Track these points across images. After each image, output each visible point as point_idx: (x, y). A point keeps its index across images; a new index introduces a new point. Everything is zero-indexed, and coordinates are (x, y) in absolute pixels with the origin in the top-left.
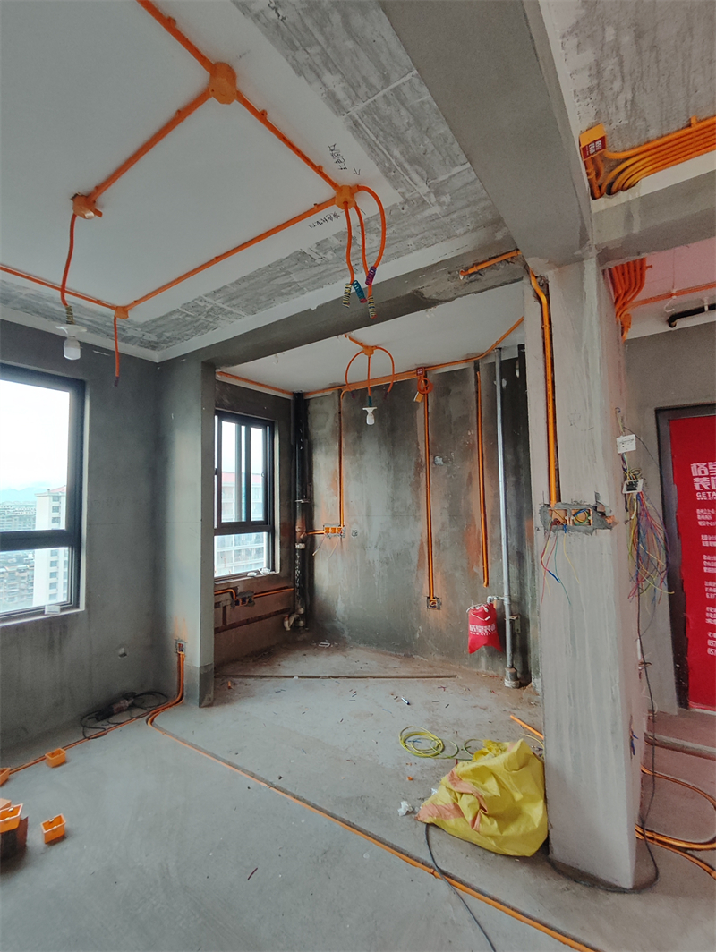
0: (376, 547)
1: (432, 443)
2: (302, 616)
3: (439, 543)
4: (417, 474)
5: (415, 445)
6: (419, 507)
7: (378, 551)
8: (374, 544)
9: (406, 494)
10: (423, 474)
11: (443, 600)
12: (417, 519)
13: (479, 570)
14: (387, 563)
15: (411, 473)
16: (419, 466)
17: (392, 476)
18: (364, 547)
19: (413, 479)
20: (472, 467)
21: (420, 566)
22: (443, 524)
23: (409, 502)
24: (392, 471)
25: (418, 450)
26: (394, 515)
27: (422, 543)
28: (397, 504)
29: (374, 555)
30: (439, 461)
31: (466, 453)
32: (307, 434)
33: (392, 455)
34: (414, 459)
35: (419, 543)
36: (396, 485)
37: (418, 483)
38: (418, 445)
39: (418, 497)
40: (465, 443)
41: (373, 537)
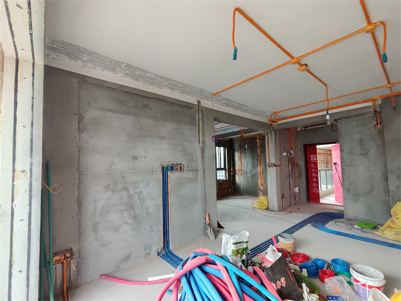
1: (261, 150)
2: (233, 189)
3: (263, 172)
4: (258, 157)
9: (256, 162)
11: (264, 185)
17: (252, 158)
18: (247, 173)
21: (259, 177)
25: (258, 152)
28: (253, 164)
29: (249, 175)
30: (262, 154)
32: (233, 148)
33: (252, 153)
37: (258, 159)
39: (258, 162)
41: (249, 171)
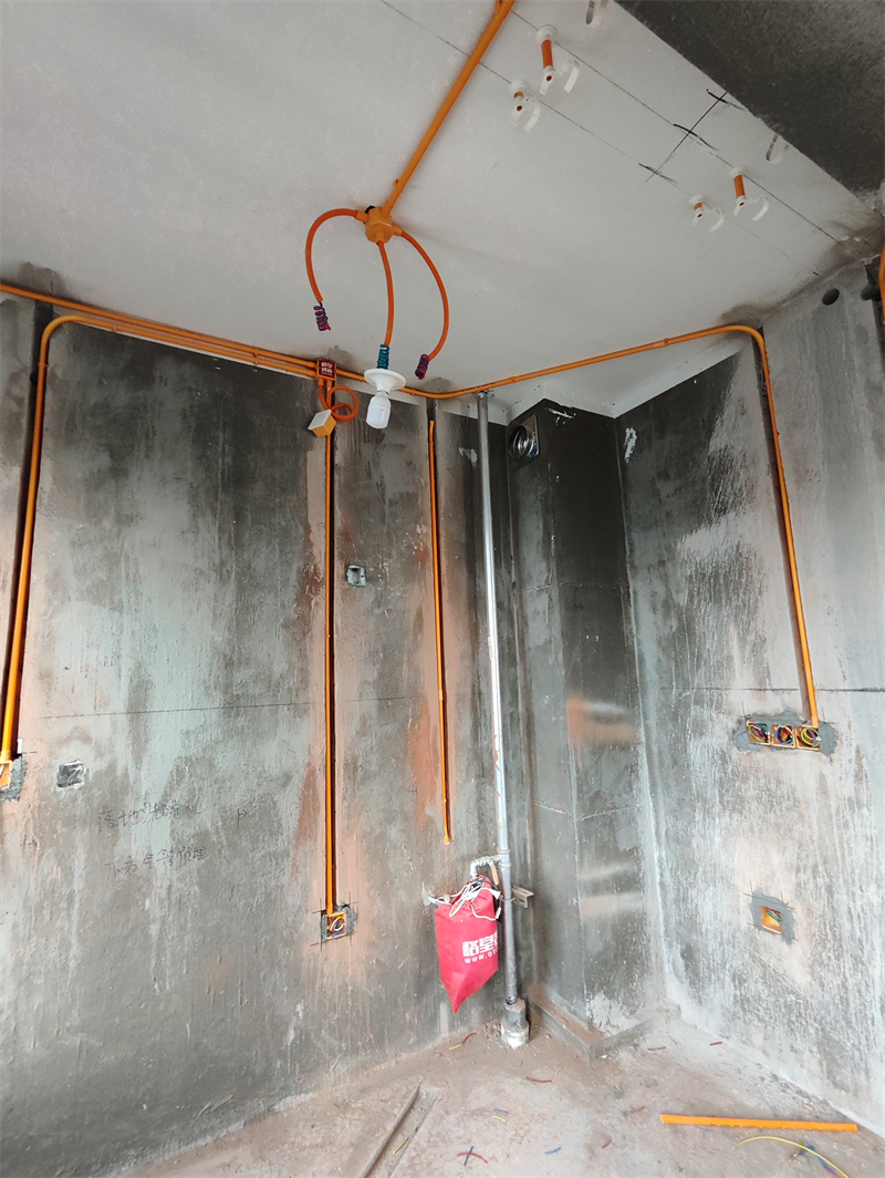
0: (160, 808)
5: (301, 530)
6: (305, 682)
7: (166, 819)
8: (155, 799)
10: (321, 599)
12: (299, 710)
13: (435, 810)
14: (200, 852)
15: (290, 594)
16: (308, 581)
19: (292, 613)
22: (364, 720)
23: (279, 667)
24: (232, 586)
26: (233, 705)
27: (311, 773)
31: (412, 565)
34: (297, 564)
35: (303, 772)
36: (242, 620)
38: (308, 530)
40: (410, 547)
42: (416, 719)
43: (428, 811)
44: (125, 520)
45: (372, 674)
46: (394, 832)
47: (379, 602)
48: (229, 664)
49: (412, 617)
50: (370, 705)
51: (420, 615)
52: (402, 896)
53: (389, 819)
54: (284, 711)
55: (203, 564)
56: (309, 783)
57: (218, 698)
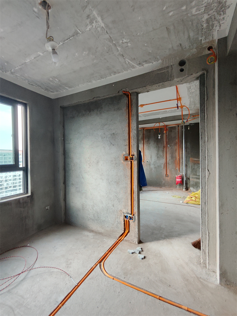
1: (168, 142)
3: (168, 163)
4: (163, 148)
6: (164, 156)
7: (153, 165)
9: (161, 153)
10: (165, 149)
11: (169, 175)
13: (178, 168)
14: (156, 168)
15: (162, 148)
16: (164, 147)
17: (157, 149)
18: (150, 165)
19: (162, 150)
20: (177, 147)
21: (164, 168)
22: (170, 159)
23: (161, 155)
25: (164, 143)
28: (158, 155)
29: (152, 166)
30: (169, 146)
31: (175, 144)
33: (157, 144)
34: (163, 145)
36: (158, 151)
37: (164, 150)
38: (164, 142)
39: (163, 153)
40: (175, 142)
41: (152, 162)
42: (175, 160)
43: (177, 168)
44: (149, 144)
45: (170, 155)
46: (173, 170)
47: (171, 148)
48: (157, 154)
49: (175, 149)
50: (170, 158)
51: (176, 149)
52: (174, 175)
53: (172, 168)
54: (162, 158)
55: (155, 146)
56: (164, 164)
57: (157, 157)
